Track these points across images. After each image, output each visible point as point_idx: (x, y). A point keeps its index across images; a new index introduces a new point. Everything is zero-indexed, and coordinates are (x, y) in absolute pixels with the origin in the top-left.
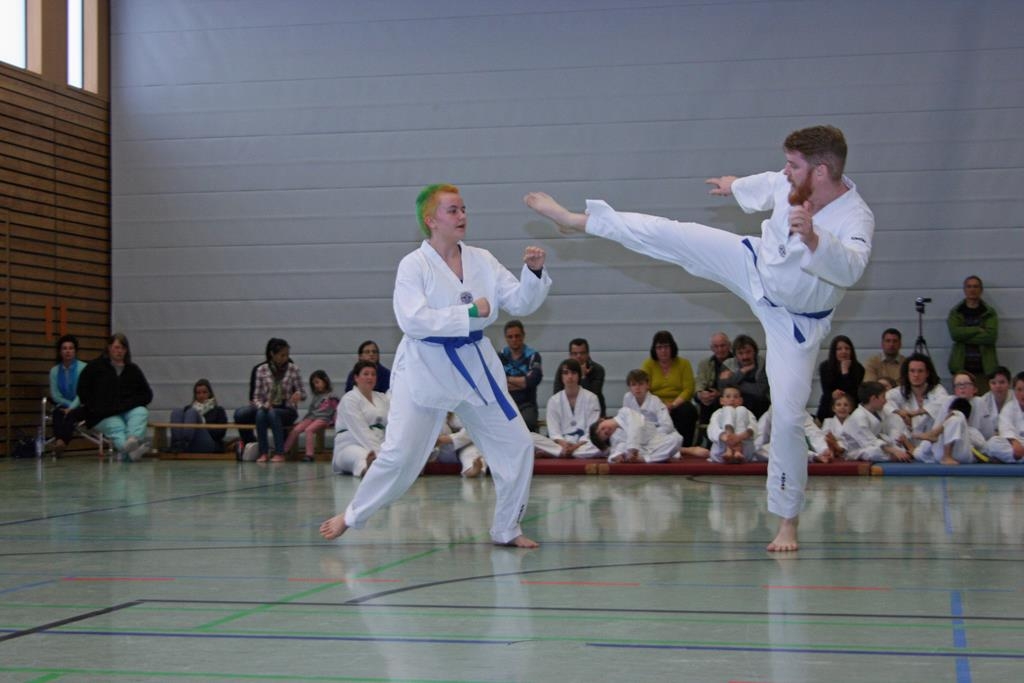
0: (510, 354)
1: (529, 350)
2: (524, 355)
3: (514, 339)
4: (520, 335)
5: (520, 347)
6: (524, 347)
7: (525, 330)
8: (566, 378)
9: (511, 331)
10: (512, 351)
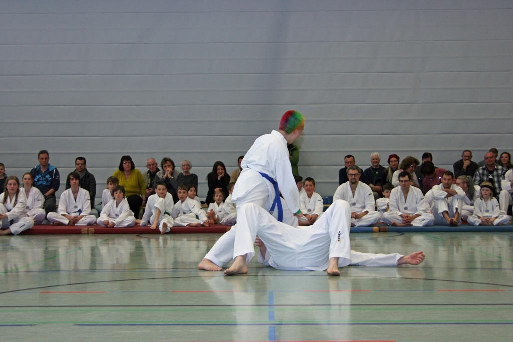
0: (40, 168)
1: (51, 167)
2: (48, 169)
3: (44, 160)
4: (47, 158)
5: (46, 165)
6: (49, 165)
7: (49, 155)
8: (72, 182)
9: (42, 156)
10: (41, 167)
